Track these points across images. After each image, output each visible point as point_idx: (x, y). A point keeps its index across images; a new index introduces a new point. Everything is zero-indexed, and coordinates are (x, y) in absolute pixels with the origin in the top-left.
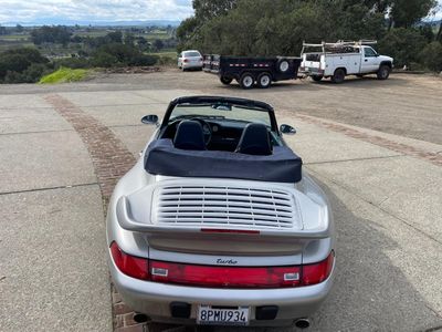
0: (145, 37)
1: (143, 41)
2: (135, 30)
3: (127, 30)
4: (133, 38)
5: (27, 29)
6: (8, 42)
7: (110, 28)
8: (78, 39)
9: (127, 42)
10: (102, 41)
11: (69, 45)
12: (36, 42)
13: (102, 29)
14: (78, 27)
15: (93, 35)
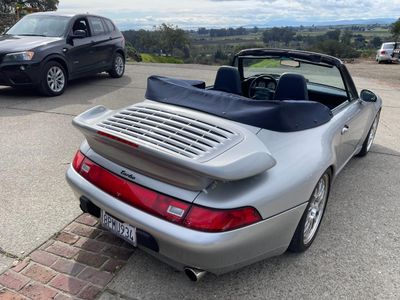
0: (363, 34)
1: (360, 39)
2: (355, 28)
3: (347, 29)
4: (351, 36)
5: (261, 30)
6: (245, 41)
7: (331, 27)
8: (299, 38)
9: (344, 39)
10: (320, 38)
11: (292, 43)
12: (265, 40)
13: (323, 28)
14: (302, 28)
15: (314, 34)
